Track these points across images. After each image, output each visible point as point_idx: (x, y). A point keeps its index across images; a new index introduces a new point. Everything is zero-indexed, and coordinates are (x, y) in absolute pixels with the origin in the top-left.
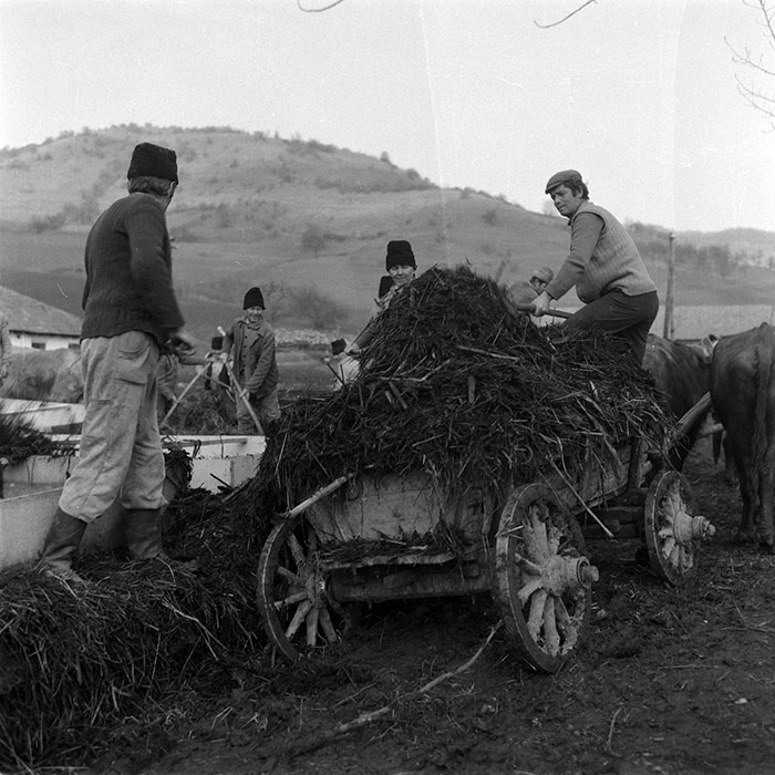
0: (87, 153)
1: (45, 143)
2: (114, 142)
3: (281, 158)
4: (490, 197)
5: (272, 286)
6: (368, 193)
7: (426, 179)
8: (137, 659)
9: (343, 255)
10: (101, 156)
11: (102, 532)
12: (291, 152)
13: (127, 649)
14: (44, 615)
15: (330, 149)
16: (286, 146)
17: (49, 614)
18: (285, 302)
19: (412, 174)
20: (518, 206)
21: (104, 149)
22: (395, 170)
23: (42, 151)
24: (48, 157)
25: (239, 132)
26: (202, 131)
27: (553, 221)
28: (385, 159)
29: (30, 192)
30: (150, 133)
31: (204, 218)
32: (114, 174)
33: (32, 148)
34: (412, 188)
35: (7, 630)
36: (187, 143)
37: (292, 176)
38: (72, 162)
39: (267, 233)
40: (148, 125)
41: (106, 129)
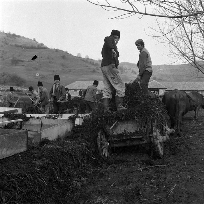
3: (5, 38)
4: (63, 52)
5: (4, 74)
6: (30, 49)
7: (46, 46)
12: (8, 36)
15: (19, 36)
16: (6, 35)
18: (8, 78)
19: (42, 44)
20: (71, 54)
22: (37, 43)
27: (80, 59)
28: (34, 40)
34: (42, 48)
37: (8, 43)
39: (1, 59)
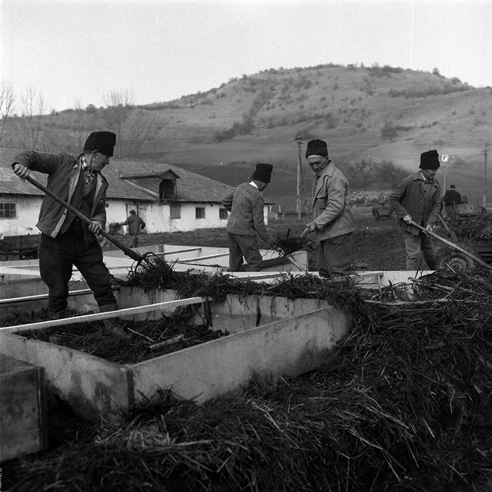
0: (246, 90)
1: (221, 87)
2: (261, 81)
3: (365, 80)
5: (364, 164)
6: (425, 96)
8: (332, 485)
9: (410, 139)
10: (254, 91)
11: (292, 362)
12: (372, 75)
13: (324, 476)
14: (254, 451)
16: (369, 72)
17: (258, 450)
18: (372, 173)
19: (456, 81)
21: (255, 87)
22: (443, 80)
23: (219, 92)
24: (223, 95)
25: (338, 66)
26: (314, 68)
28: (436, 73)
29: (214, 117)
30: (282, 73)
31: (317, 124)
32: (261, 102)
33: (214, 91)
34: (456, 90)
35: (225, 467)
36: (305, 77)
37: (373, 90)
38: (237, 97)
39: (358, 129)
40: (281, 68)
41: (256, 74)
